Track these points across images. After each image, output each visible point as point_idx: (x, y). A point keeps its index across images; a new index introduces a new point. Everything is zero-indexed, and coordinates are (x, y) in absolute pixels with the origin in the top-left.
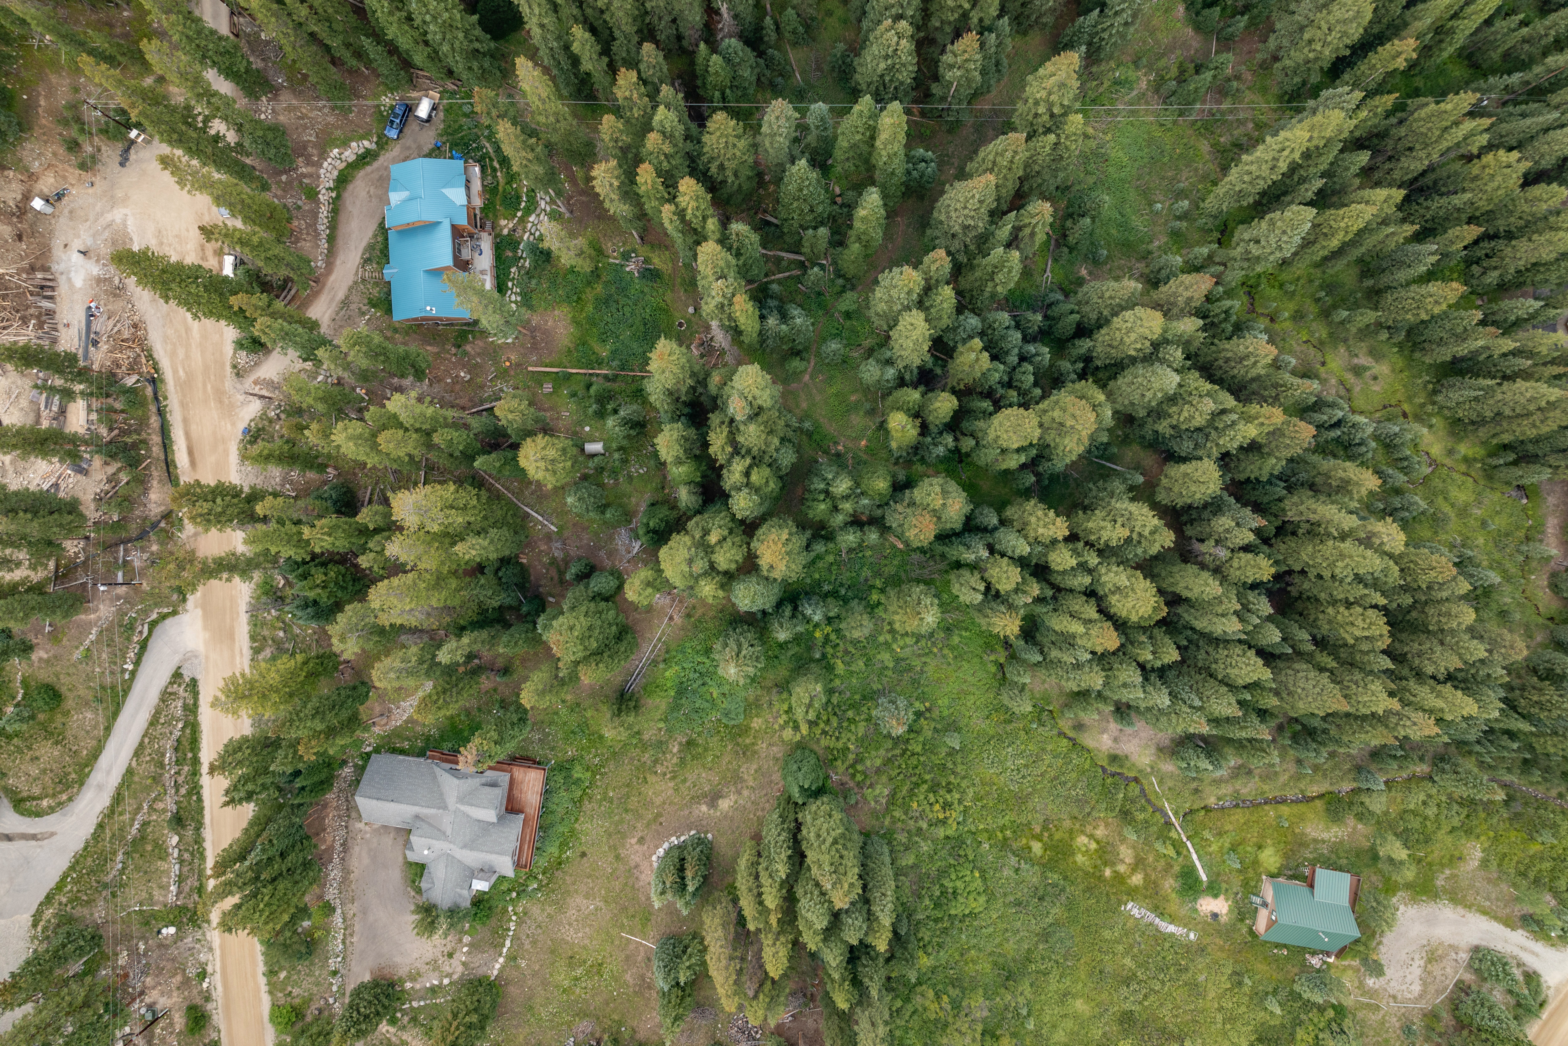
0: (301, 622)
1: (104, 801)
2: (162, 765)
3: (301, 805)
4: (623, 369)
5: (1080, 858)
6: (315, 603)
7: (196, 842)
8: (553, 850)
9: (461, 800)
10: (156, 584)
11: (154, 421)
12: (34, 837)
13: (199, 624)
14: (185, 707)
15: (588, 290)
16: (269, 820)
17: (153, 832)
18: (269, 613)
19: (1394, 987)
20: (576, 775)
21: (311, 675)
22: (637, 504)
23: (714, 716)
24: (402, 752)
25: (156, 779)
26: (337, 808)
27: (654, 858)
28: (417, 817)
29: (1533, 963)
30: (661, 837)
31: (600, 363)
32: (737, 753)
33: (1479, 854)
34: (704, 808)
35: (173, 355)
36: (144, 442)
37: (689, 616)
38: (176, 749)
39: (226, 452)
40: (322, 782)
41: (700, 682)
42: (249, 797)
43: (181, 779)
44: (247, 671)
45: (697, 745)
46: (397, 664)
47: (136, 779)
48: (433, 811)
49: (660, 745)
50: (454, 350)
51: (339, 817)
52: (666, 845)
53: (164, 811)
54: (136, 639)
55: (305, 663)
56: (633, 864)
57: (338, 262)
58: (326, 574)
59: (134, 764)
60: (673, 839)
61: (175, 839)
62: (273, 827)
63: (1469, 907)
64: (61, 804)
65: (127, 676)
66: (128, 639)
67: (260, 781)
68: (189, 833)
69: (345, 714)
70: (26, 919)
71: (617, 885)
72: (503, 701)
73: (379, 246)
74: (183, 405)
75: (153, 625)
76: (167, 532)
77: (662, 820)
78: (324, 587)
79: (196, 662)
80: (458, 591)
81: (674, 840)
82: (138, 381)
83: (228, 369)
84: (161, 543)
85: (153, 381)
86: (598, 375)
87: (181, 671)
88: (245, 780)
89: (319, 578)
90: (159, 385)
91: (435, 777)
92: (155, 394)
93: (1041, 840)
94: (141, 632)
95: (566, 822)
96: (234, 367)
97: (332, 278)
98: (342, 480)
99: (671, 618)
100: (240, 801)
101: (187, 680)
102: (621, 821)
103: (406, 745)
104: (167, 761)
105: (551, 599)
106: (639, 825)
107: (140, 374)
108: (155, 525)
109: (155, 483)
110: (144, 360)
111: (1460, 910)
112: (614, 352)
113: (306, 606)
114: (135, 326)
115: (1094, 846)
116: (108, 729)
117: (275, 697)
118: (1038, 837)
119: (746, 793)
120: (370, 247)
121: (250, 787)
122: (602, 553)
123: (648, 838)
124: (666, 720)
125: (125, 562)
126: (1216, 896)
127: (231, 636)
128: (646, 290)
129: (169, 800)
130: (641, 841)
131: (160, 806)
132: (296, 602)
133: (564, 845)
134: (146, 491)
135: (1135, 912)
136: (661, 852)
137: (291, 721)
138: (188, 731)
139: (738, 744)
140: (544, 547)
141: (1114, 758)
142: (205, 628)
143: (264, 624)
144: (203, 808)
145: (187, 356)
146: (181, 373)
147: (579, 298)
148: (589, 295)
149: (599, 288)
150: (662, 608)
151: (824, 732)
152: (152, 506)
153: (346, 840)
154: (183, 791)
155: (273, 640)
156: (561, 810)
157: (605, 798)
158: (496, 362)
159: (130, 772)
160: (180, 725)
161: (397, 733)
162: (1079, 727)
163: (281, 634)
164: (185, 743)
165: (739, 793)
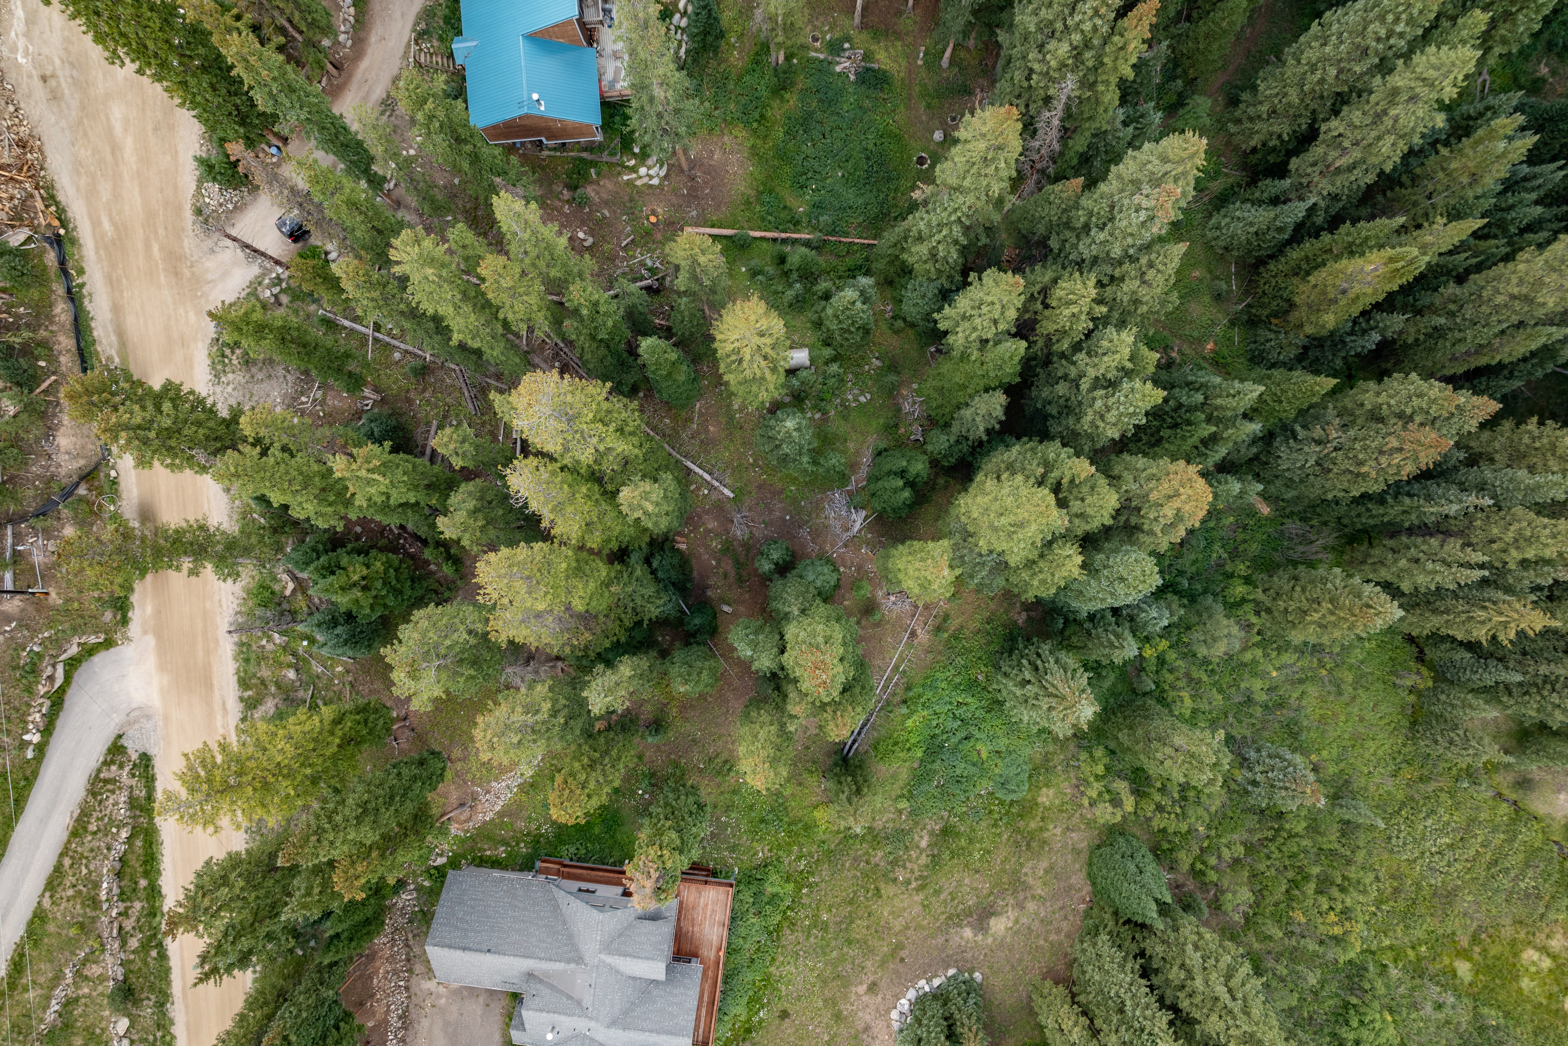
0: (325, 652)
2: (95, 903)
3: (332, 965)
4: (833, 233)
5: (1526, 983)
6: (350, 617)
7: (159, 1026)
8: (739, 1010)
9: (608, 947)
10: (74, 594)
11: (62, 310)
13: (151, 662)
14: (132, 803)
15: (776, 103)
16: (282, 996)
17: (84, 1015)
18: (270, 639)
20: (770, 890)
21: (348, 741)
22: (857, 452)
23: (984, 786)
24: (496, 864)
25: (86, 927)
26: (391, 959)
27: (894, 1015)
28: (530, 976)
30: (904, 981)
31: (796, 223)
32: (1017, 844)
34: (968, 933)
35: (91, 194)
36: (45, 344)
37: (938, 629)
38: (119, 875)
40: (367, 922)
41: (960, 735)
42: (243, 961)
43: (129, 924)
44: (233, 739)
45: (958, 835)
46: (518, 717)
47: (51, 928)
48: (559, 966)
49: (899, 837)
50: (566, 194)
51: (395, 972)
52: (912, 994)
53: (102, 978)
54: (42, 690)
55: (337, 721)
56: (860, 1026)
57: (373, 38)
58: (368, 566)
59: (47, 902)
60: (922, 983)
61: (123, 1024)
62: (287, 1011)
65: (30, 754)
66: (30, 690)
67: (262, 931)
68: (147, 1011)
69: (409, 808)
72: (653, 775)
73: (442, 12)
74: (112, 282)
75: (73, 664)
76: (90, 504)
77: (903, 953)
78: (365, 588)
79: (149, 725)
80: (607, 584)
81: (923, 985)
82: (29, 239)
83: (188, 215)
84: (82, 523)
85: (57, 241)
86: (795, 242)
87: (124, 742)
88: (234, 933)
89: (357, 571)
90: (68, 247)
91: (556, 907)
92: (62, 262)
93: (1469, 959)
94: (51, 678)
95: (757, 965)
96: (199, 212)
97: (364, 64)
98: (386, 410)
99: (913, 634)
100: (229, 969)
101: (134, 756)
102: (842, 959)
103: (502, 852)
104: (103, 896)
105: (726, 608)
106: (868, 964)
107: (35, 229)
108: (68, 493)
109: (66, 419)
110: (39, 205)
112: (818, 206)
113: (333, 623)
114: (22, 144)
115: (1547, 963)
117: (286, 787)
118: (1466, 954)
119: (1031, 906)
120: (427, 14)
121: (245, 943)
122: (804, 533)
123: (883, 984)
124: (910, 797)
125: (16, 554)
127: (207, 682)
128: (867, 103)
129: (109, 960)
130: (873, 988)
131: (94, 970)
132: (317, 617)
133: (754, 1002)
134: (50, 432)
136: (904, 1004)
137: (320, 832)
138: (139, 843)
139: (1018, 831)
140: (712, 524)
142: (162, 667)
143: (261, 658)
144: (168, 970)
145: (117, 196)
146: (106, 225)
147: (762, 116)
148: (777, 111)
149: (792, 99)
150: (899, 618)
151: (1160, 808)
152: (62, 458)
153: (406, 1011)
154: (134, 943)
155: (279, 686)
156: (749, 946)
157: (816, 923)
158: (634, 217)
159: (39, 917)
160: (124, 834)
161: (485, 833)
162: (1524, 783)
163: (291, 674)
164: (135, 863)
165: (1021, 906)
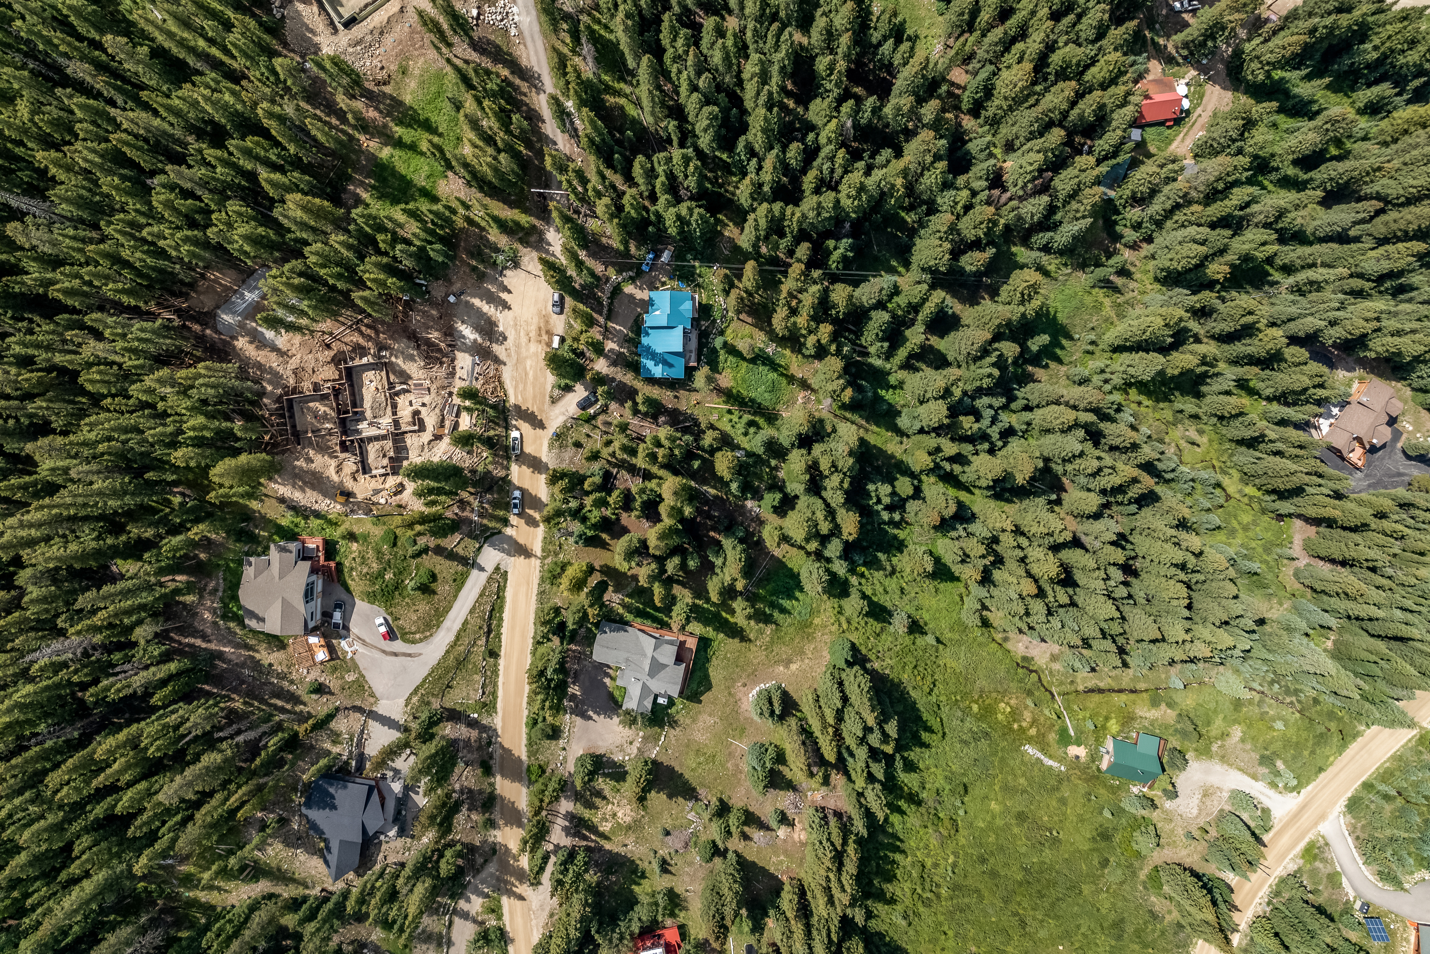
1: (451, 637)
2: (483, 620)
5: (1000, 716)
8: (693, 686)
9: (655, 651)
12: (410, 655)
14: (499, 587)
17: (474, 658)
18: (554, 537)
19: (1182, 810)
24: (616, 622)
25: (479, 627)
27: (753, 694)
29: (1267, 803)
30: (755, 684)
32: (803, 637)
33: (1240, 734)
34: (782, 668)
35: (516, 388)
38: (491, 611)
39: (541, 445)
41: (786, 594)
43: (492, 629)
45: (781, 630)
47: (469, 626)
48: (637, 657)
52: (759, 688)
53: (481, 646)
54: (477, 546)
56: (738, 698)
59: (469, 617)
60: (763, 685)
61: (485, 663)
63: (1230, 765)
64: (426, 637)
66: (473, 546)
68: (493, 660)
70: (402, 701)
71: (728, 710)
75: (487, 538)
77: (757, 673)
79: (508, 561)
82: (495, 401)
83: (548, 398)
84: (499, 493)
85: (504, 402)
92: (504, 409)
93: (977, 704)
94: (480, 543)
95: (702, 670)
96: (551, 397)
101: (502, 571)
102: (734, 672)
103: (618, 618)
104: (486, 617)
106: (743, 675)
107: (497, 397)
108: (496, 483)
110: (499, 389)
111: (1226, 767)
114: (496, 370)
115: (1008, 709)
116: (456, 597)
118: (976, 702)
119: (806, 661)
122: (736, 514)
123: (747, 684)
126: (1079, 745)
129: (484, 640)
130: (745, 685)
131: (479, 643)
133: (700, 684)
135: (1030, 751)
136: (754, 692)
138: (499, 601)
139: (804, 632)
141: (1025, 659)
143: (550, 543)
144: (501, 646)
145: (525, 389)
154: (492, 635)
155: (554, 552)
157: (725, 657)
159: (466, 623)
160: (495, 597)
162: (1006, 638)
164: (497, 608)
165: (802, 660)
